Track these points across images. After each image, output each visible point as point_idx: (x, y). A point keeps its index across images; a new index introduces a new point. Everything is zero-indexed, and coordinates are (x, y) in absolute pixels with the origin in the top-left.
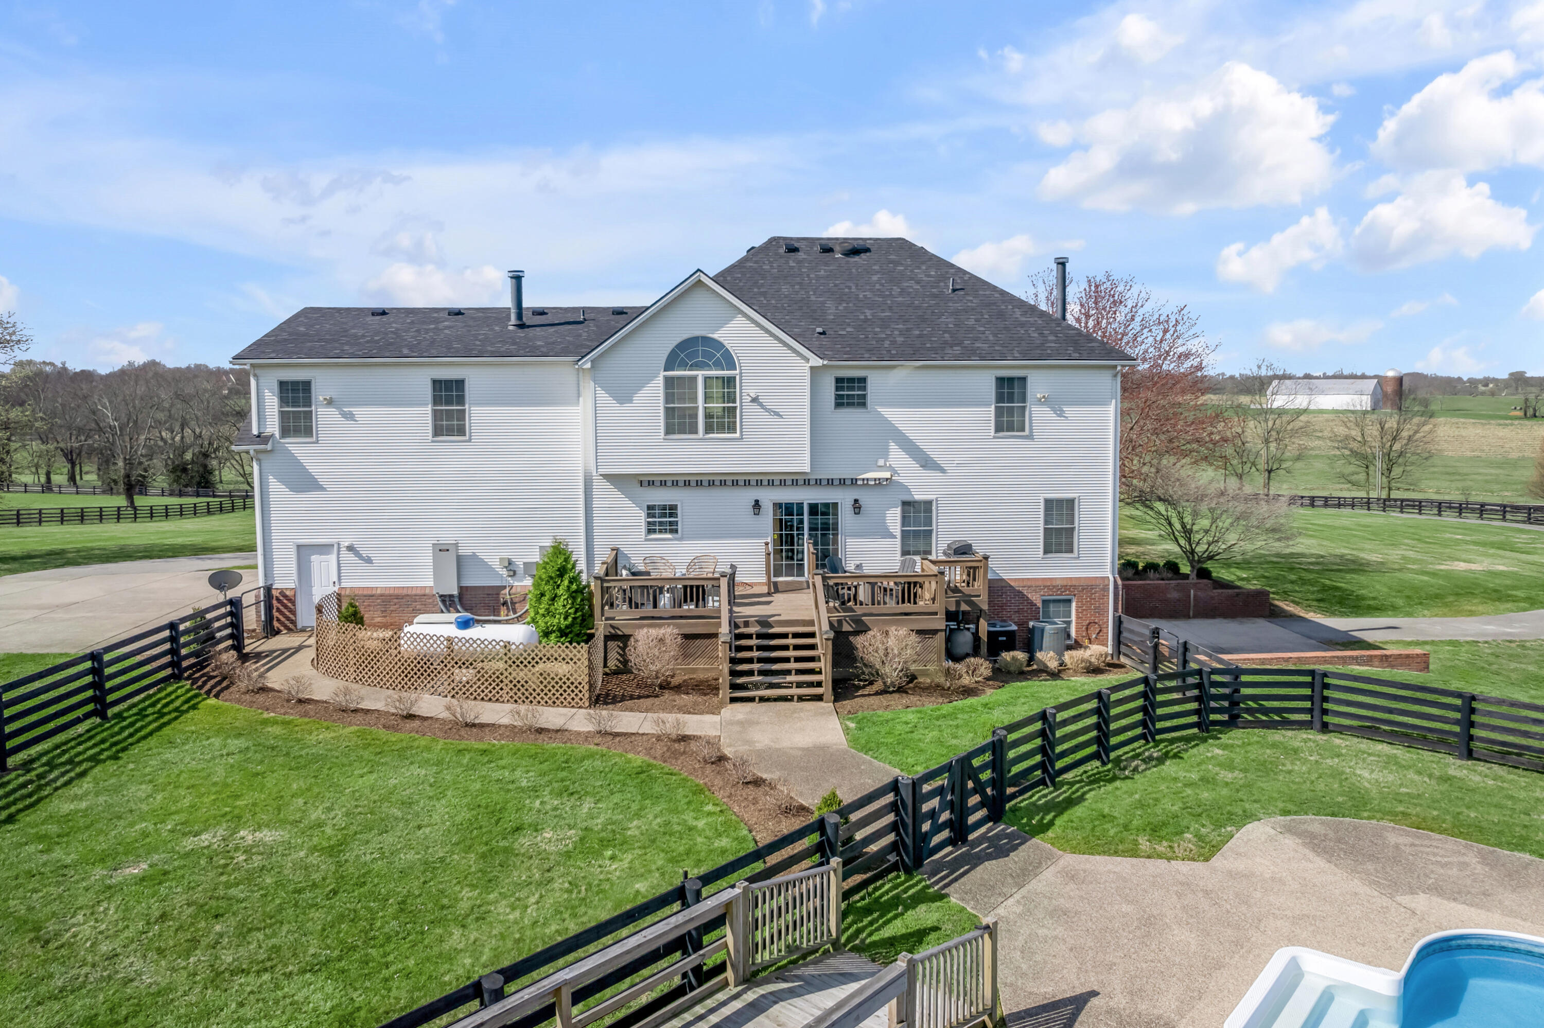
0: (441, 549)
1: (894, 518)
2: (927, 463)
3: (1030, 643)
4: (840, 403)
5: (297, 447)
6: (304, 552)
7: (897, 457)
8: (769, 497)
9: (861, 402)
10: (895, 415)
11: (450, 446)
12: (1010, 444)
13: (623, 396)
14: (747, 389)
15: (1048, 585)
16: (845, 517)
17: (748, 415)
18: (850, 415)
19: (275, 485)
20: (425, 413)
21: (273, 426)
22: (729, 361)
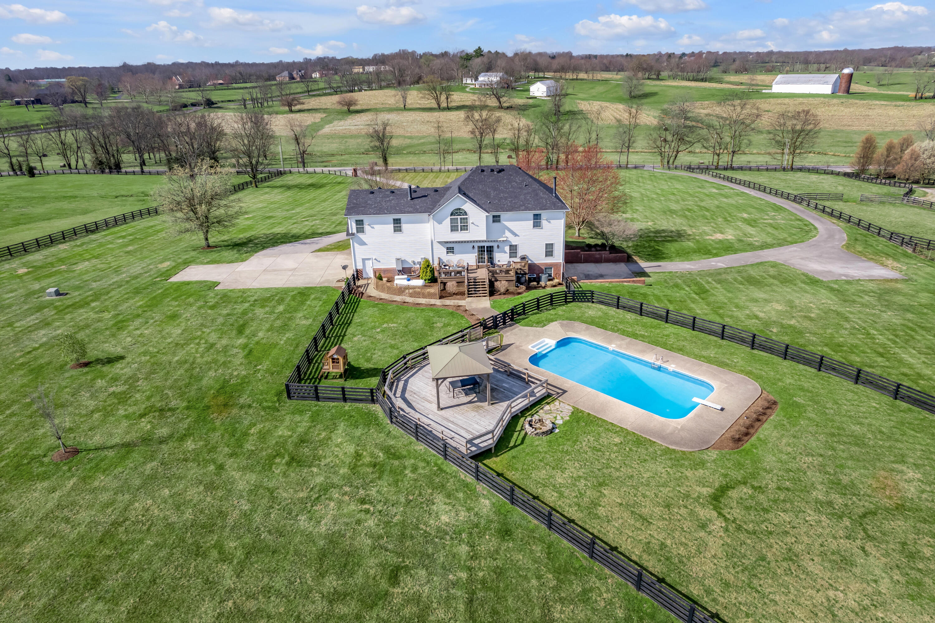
0: (398, 259)
1: (507, 249)
2: (516, 235)
3: (538, 280)
4: (494, 221)
5: (361, 235)
6: (364, 260)
7: (508, 234)
8: (476, 245)
9: (499, 221)
10: (507, 224)
11: (398, 234)
12: (537, 230)
13: (440, 223)
14: (470, 221)
15: (546, 264)
16: (495, 248)
17: (471, 227)
18: (496, 224)
19: (356, 245)
20: (391, 226)
21: (355, 231)
22: (466, 213)
